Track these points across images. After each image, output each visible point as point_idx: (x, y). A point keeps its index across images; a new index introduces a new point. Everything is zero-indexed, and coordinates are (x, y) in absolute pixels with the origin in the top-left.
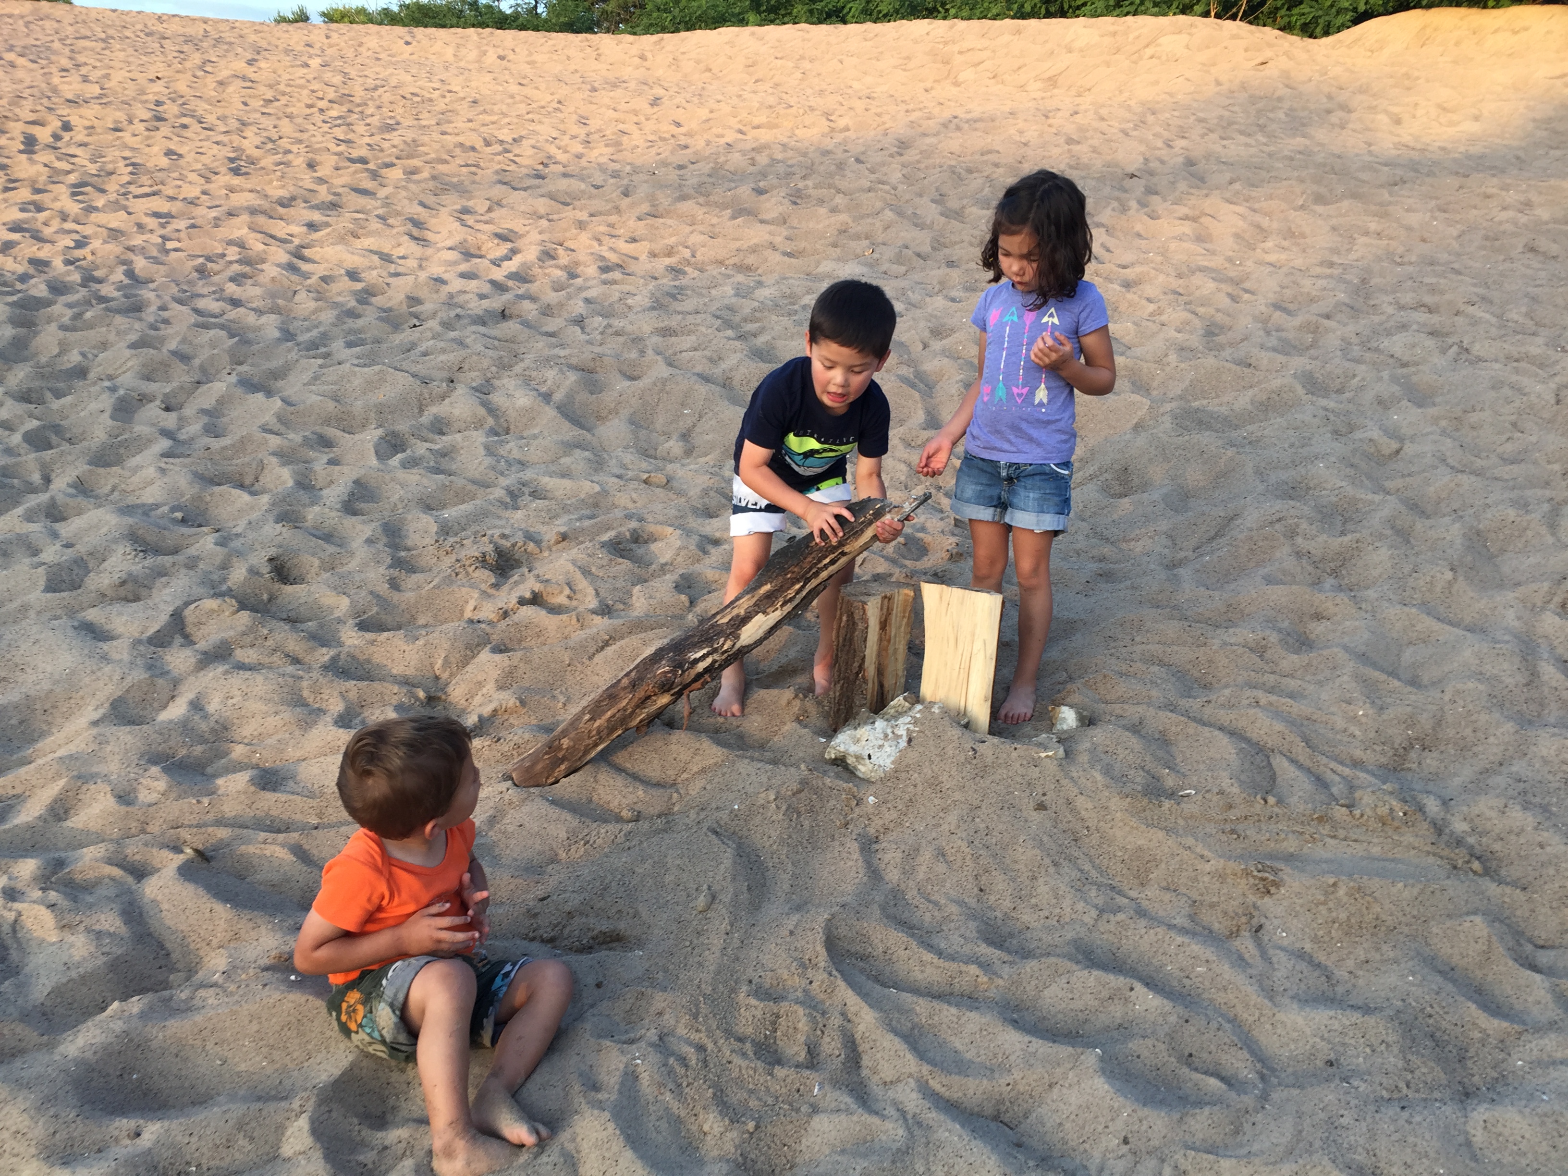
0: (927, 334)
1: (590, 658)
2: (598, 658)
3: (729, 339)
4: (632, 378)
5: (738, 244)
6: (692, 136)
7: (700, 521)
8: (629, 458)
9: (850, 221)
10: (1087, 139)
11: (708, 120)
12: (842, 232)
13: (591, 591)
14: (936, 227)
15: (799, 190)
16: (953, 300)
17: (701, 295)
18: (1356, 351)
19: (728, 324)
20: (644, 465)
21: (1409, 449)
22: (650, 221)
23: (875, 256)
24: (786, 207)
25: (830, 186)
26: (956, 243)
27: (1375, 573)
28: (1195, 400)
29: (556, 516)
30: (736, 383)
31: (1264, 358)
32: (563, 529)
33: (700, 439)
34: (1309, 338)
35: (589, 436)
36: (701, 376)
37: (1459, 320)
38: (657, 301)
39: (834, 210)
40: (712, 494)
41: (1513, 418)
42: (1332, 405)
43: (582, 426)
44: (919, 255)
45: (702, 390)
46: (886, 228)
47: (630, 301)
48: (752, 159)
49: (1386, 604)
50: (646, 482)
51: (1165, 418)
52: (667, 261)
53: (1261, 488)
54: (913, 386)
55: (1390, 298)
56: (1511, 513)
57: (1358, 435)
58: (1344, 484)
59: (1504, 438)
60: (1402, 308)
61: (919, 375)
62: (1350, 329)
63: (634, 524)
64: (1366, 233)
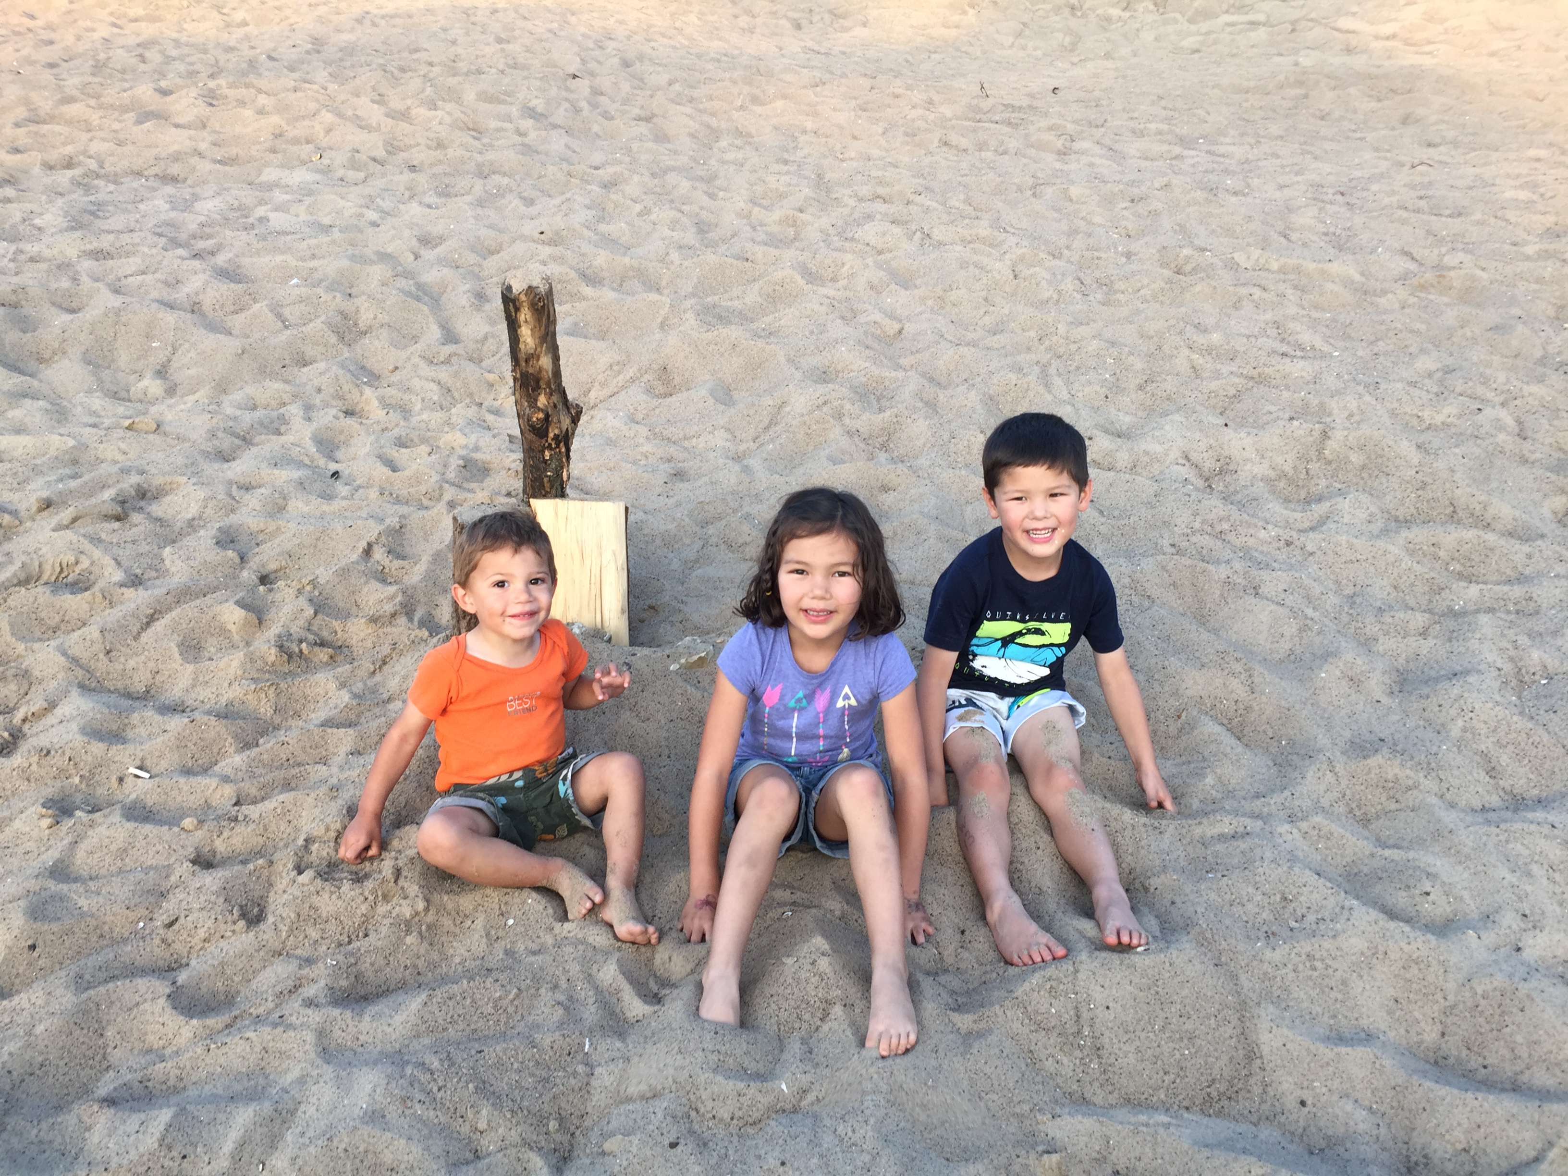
0: (414, 243)
1: (136, 638)
2: (145, 637)
3: (184, 259)
4: (73, 311)
5: (155, 152)
6: (54, 30)
7: (217, 466)
8: (97, 402)
9: (283, 124)
10: (515, 38)
11: (69, 12)
12: (278, 136)
13: (108, 561)
14: (383, 130)
15: (211, 90)
16: (429, 206)
17: (126, 211)
18: (836, 241)
19: (175, 243)
20: (121, 410)
21: (910, 328)
22: (33, 128)
23: (325, 161)
24: (202, 109)
25: (247, 86)
26: (411, 146)
27: (919, 443)
28: (707, 296)
29: (26, 481)
30: (207, 306)
31: (759, 252)
32: (45, 494)
33: (181, 374)
34: (791, 232)
35: (35, 383)
36: (161, 302)
37: (913, 209)
38: (74, 220)
39: (261, 112)
40: (220, 434)
41: (984, 293)
42: (832, 293)
43: (22, 372)
44: (374, 160)
45: (170, 318)
46: (329, 131)
47: (37, 222)
48: (141, 55)
49: (938, 470)
50: (129, 428)
51: (688, 315)
52: (69, 173)
53: (798, 375)
54: (418, 299)
55: (848, 191)
56: (1013, 377)
57: (862, 319)
58: (867, 364)
59: (982, 312)
60: (861, 200)
61: (419, 286)
62: (825, 221)
63: (135, 479)
64: (805, 132)
